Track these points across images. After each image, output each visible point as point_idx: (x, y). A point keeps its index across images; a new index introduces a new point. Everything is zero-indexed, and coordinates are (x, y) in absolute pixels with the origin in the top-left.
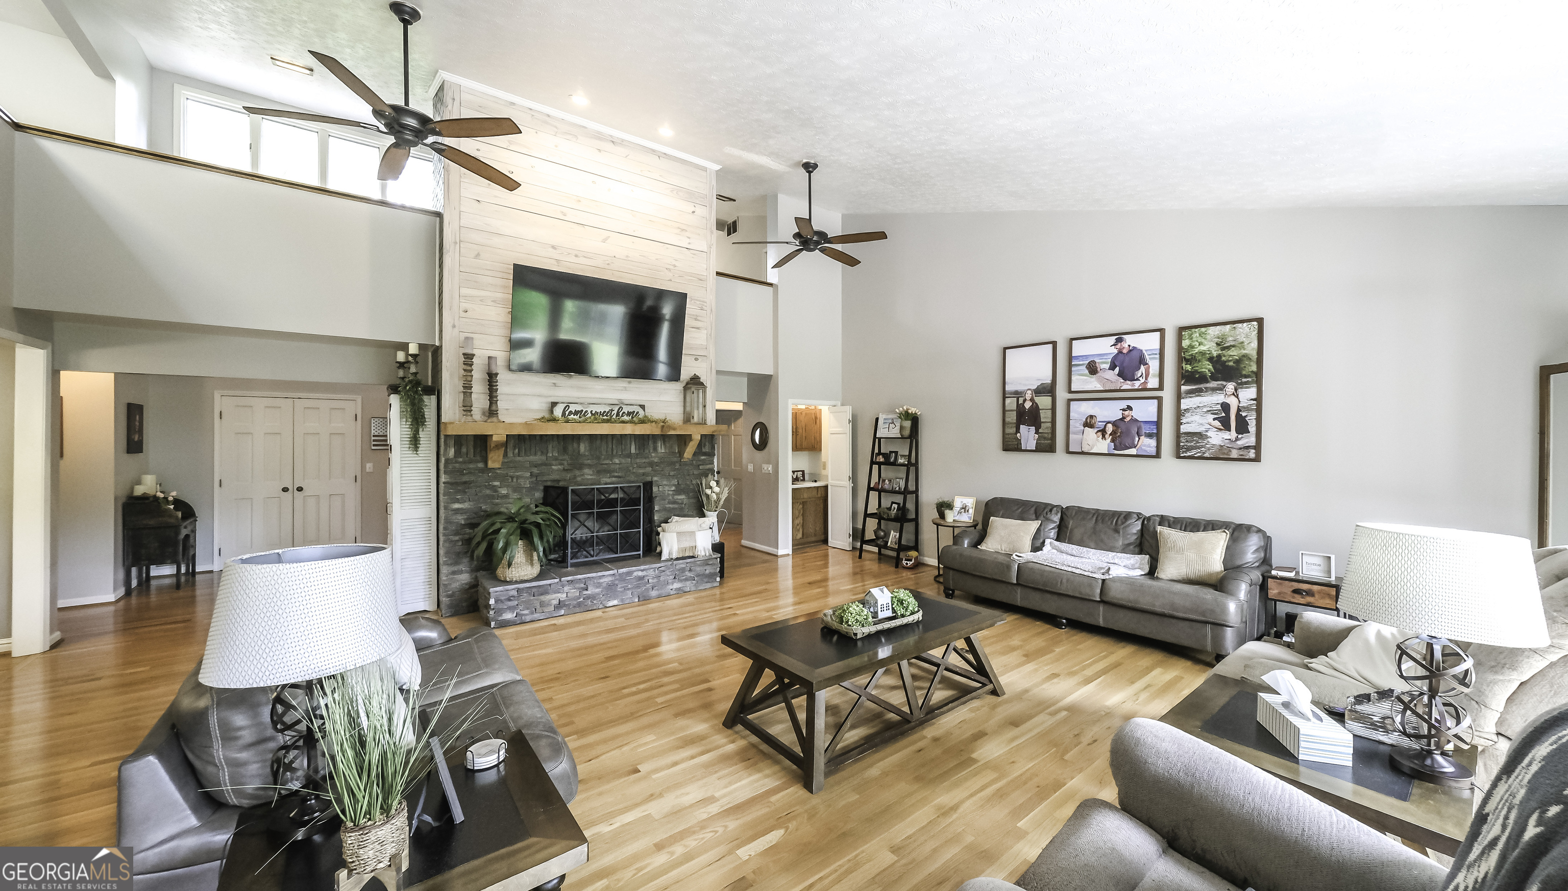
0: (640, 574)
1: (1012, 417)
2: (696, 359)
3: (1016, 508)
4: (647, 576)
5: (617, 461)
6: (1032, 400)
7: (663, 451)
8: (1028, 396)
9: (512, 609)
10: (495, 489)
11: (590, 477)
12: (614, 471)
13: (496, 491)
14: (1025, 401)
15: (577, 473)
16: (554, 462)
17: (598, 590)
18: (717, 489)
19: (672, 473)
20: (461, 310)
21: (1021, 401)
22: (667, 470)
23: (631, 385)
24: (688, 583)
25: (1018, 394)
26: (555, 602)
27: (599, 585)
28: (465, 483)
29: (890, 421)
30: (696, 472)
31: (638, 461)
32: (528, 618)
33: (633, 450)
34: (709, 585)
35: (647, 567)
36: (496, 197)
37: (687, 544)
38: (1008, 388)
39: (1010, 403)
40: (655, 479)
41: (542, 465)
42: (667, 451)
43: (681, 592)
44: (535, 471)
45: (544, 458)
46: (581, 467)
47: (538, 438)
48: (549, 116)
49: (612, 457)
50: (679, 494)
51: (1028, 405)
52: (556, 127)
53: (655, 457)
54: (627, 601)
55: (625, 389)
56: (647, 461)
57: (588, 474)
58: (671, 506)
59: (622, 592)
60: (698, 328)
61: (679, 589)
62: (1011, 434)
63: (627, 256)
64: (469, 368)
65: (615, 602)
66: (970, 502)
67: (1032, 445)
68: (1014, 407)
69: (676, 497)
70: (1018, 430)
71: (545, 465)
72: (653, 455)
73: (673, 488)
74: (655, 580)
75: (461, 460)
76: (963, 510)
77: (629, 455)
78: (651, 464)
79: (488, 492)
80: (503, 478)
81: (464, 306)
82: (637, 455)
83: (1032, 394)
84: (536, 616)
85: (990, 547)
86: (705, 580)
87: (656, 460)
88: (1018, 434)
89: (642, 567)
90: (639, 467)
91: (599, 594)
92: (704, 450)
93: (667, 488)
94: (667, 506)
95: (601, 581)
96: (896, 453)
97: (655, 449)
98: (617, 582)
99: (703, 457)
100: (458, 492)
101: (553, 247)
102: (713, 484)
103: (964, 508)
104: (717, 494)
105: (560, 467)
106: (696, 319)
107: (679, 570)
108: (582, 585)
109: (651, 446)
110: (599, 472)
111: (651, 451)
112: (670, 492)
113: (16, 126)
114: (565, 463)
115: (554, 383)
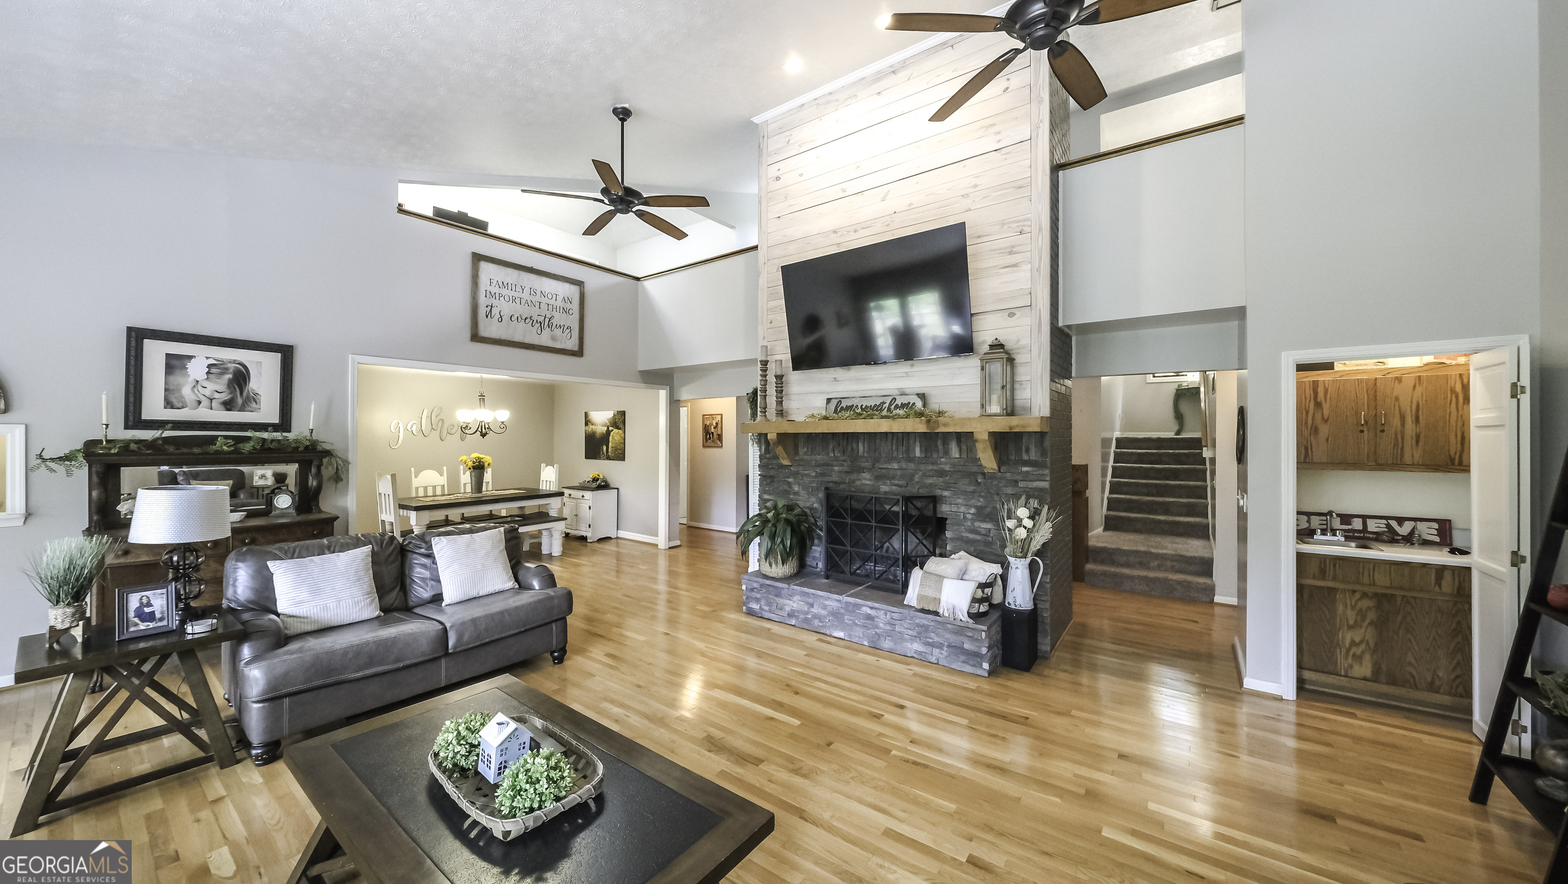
0: (869, 611)
2: (1011, 315)
4: (877, 617)
5: (895, 466)
7: (957, 456)
9: (758, 600)
10: (789, 484)
11: (868, 482)
12: (893, 478)
13: (791, 487)
15: (854, 476)
16: (835, 463)
17: (823, 612)
18: (1028, 523)
19: (971, 488)
20: (769, 321)
22: (965, 485)
23: (914, 369)
24: (936, 651)
26: (788, 609)
27: (825, 607)
28: (771, 477)
30: (1010, 490)
31: (922, 467)
32: (767, 615)
33: (918, 454)
34: (968, 669)
35: (876, 605)
36: (791, 206)
37: (930, 593)
40: (946, 493)
41: (823, 465)
42: (964, 456)
43: (922, 660)
44: (818, 470)
45: (826, 457)
46: (861, 470)
47: (821, 436)
48: (830, 93)
49: (891, 459)
50: (984, 521)
52: (837, 100)
53: (946, 464)
54: (856, 640)
55: (907, 375)
56: (935, 468)
57: (865, 480)
58: (971, 536)
59: (848, 625)
60: (1015, 265)
61: (920, 653)
63: (911, 204)
64: (764, 373)
65: (841, 634)
69: (977, 524)
71: (828, 465)
72: (943, 460)
73: (973, 511)
74: (888, 627)
75: (768, 456)
77: (910, 460)
78: (942, 473)
79: (786, 487)
80: (795, 475)
81: (770, 317)
82: (920, 461)
84: (772, 616)
86: (963, 658)
87: (947, 468)
89: (870, 603)
90: (924, 475)
91: (825, 617)
92: (1025, 457)
93: (962, 509)
94: (965, 534)
95: (827, 603)
97: (947, 452)
98: (842, 611)
99: (1025, 469)
100: (767, 484)
101: (835, 232)
102: (1023, 512)
104: (1029, 531)
105: (840, 468)
106: (1011, 253)
107: (921, 626)
108: (811, 600)
109: (941, 447)
110: (878, 478)
111: (941, 455)
112: (968, 516)
113: (638, 279)
114: (845, 464)
115: (835, 378)
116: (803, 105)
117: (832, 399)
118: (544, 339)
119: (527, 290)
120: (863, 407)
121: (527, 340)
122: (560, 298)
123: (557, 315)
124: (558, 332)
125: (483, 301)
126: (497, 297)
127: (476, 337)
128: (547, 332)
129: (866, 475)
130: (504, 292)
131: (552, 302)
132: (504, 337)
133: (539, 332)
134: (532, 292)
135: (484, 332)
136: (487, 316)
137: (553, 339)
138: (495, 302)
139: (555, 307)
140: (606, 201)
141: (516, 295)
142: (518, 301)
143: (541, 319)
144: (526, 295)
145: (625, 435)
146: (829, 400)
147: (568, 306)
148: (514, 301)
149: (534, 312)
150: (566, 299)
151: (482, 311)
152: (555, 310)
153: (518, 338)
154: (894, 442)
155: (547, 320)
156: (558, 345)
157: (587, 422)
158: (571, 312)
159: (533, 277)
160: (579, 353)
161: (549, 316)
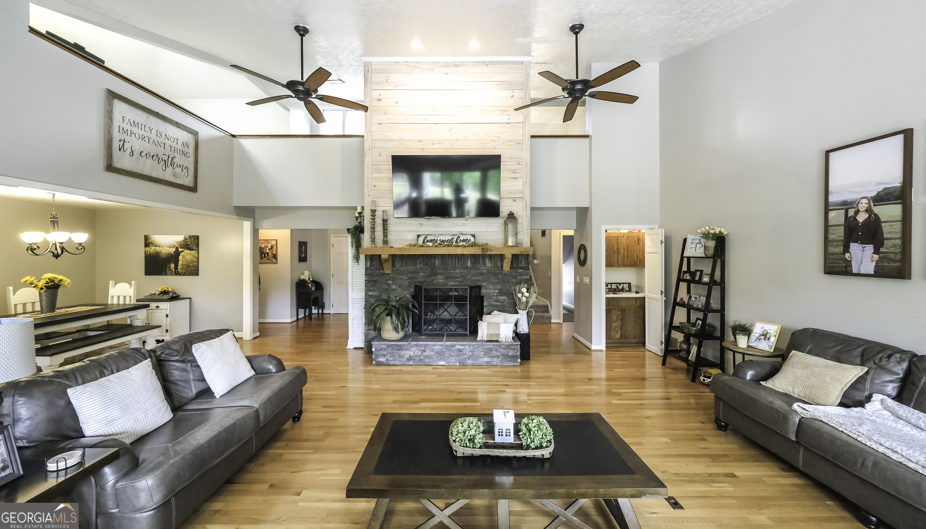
0: (460, 347)
1: (838, 233)
2: (514, 201)
3: (833, 344)
4: (464, 349)
5: (458, 271)
6: (869, 210)
7: (490, 265)
8: (863, 205)
9: (384, 355)
10: (389, 285)
11: (441, 281)
12: (456, 278)
13: (390, 286)
14: (857, 212)
15: (433, 277)
16: (420, 271)
17: (432, 353)
18: (527, 294)
19: (496, 281)
20: (373, 186)
21: (851, 213)
22: (493, 279)
23: (468, 222)
24: (495, 359)
25: (846, 205)
26: (407, 356)
27: (433, 350)
28: (375, 281)
29: (698, 241)
30: (514, 281)
31: (472, 271)
32: (392, 363)
33: (469, 265)
34: (511, 364)
35: (464, 343)
36: (389, 119)
37: (493, 332)
38: (832, 199)
39: (835, 217)
40: (484, 284)
41: (413, 272)
42: (493, 265)
43: (489, 365)
44: (410, 275)
45: (415, 268)
46: (436, 274)
47: (411, 256)
48: (417, 62)
49: (455, 268)
50: (502, 296)
51: (862, 217)
52: (421, 68)
53: (484, 269)
54: (452, 364)
55: (464, 224)
56: (478, 271)
57: (440, 279)
58: (496, 303)
59: (447, 357)
60: (516, 178)
61: (488, 362)
62: (836, 254)
63: (465, 138)
64: (373, 218)
65: (443, 363)
66: (773, 329)
67: (869, 267)
68: (842, 221)
69: (499, 297)
70: (846, 249)
71: (416, 272)
72: (482, 268)
73: (497, 291)
74: (471, 353)
75: (373, 268)
76: (763, 337)
77: (466, 268)
78: (482, 274)
79: (386, 287)
80: (393, 279)
81: (374, 183)
82: (470, 269)
83: (869, 203)
84: (396, 362)
85: (778, 386)
86: (509, 359)
87: (485, 271)
88: (847, 255)
89: (461, 343)
90: (473, 276)
91: (433, 356)
92: (520, 265)
93: (492, 291)
94: (493, 303)
95: (434, 348)
96: (702, 272)
97: (484, 264)
98: (444, 350)
99: (520, 271)
100: (371, 286)
101: (420, 141)
102: (524, 290)
103: (765, 335)
104: (527, 298)
105: (424, 274)
106: (514, 172)
107: (488, 349)
108: (423, 348)
109: (481, 262)
110: (447, 278)
111: (481, 265)
112: (494, 294)
113: (236, 137)
114: (427, 271)
115: (420, 223)
116: (398, 62)
117: (421, 235)
118: (168, 175)
119: (154, 131)
120: (441, 240)
121: (154, 175)
122: (180, 143)
123: (178, 156)
124: (178, 170)
125: (116, 135)
126: (129, 134)
127: (110, 167)
128: (170, 169)
129: (440, 277)
130: (135, 130)
131: (174, 145)
132: (134, 170)
133: (164, 169)
134: (159, 134)
135: (117, 164)
136: (120, 150)
137: (175, 175)
138: (128, 138)
139: (176, 149)
141: (145, 134)
142: (146, 139)
143: (165, 158)
144: (153, 136)
145: (198, 255)
146: (419, 236)
147: (186, 150)
148: (143, 139)
149: (160, 151)
150: (185, 144)
151: (116, 145)
152: (176, 152)
153: (147, 172)
154: (457, 259)
155: (170, 159)
156: (178, 181)
157: (148, 244)
158: (188, 155)
159: (159, 121)
160: (193, 189)
161: (171, 156)
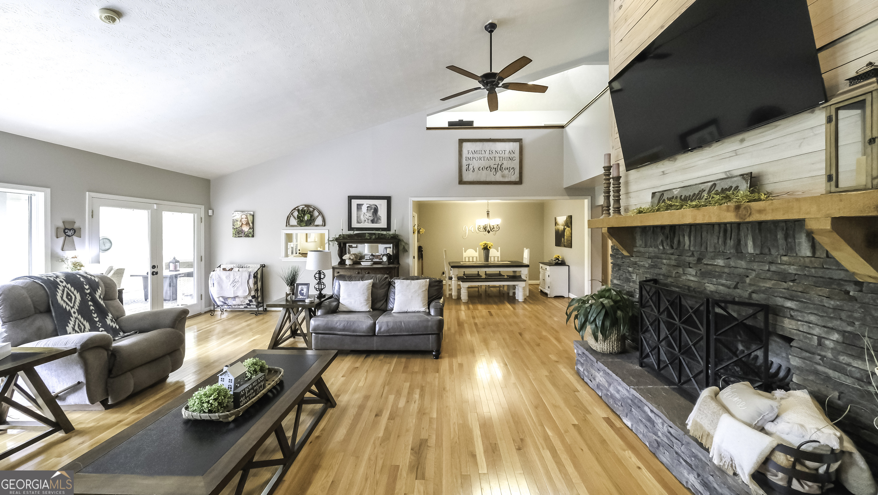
0: (651, 413)
4: (656, 422)
5: (720, 262)
7: (809, 254)
10: (630, 272)
11: (692, 278)
12: (720, 276)
13: (629, 275)
15: (679, 271)
16: (664, 256)
17: (617, 396)
19: (836, 303)
22: (824, 297)
26: (597, 380)
27: (618, 391)
28: (618, 265)
31: (755, 266)
33: (750, 249)
40: (789, 304)
41: (654, 257)
42: (820, 254)
44: (651, 262)
45: (656, 250)
46: (687, 265)
49: (718, 254)
53: (791, 264)
55: (736, 153)
56: (773, 268)
57: (691, 276)
59: (635, 418)
71: (658, 258)
72: (785, 259)
73: (836, 336)
77: (741, 256)
78: (784, 277)
79: (626, 274)
80: (632, 265)
82: (753, 259)
87: (792, 270)
90: (760, 277)
91: (618, 400)
93: (817, 331)
95: (620, 388)
97: (793, 249)
100: (616, 271)
105: (668, 261)
109: (781, 241)
110: (704, 275)
111: (782, 252)
112: (827, 342)
113: (562, 127)
114: (673, 257)
115: (663, 172)
117: (656, 193)
118: (498, 177)
119: (487, 152)
120: (683, 197)
121: (488, 180)
122: (507, 152)
123: (505, 162)
124: (506, 172)
125: (464, 162)
126: (472, 159)
127: (461, 182)
128: (499, 173)
129: (692, 271)
130: (475, 156)
131: (503, 155)
132: (475, 180)
133: (495, 174)
134: (491, 152)
135: (466, 178)
136: (467, 170)
137: (503, 176)
138: (470, 162)
139: (504, 158)
140: (482, 87)
141: (481, 156)
142: (482, 159)
143: (496, 166)
144: (487, 155)
145: (572, 231)
146: (654, 194)
147: (512, 155)
148: (480, 159)
149: (492, 163)
150: (511, 152)
151: (464, 168)
152: (504, 160)
153: (483, 179)
155: (499, 166)
156: (506, 180)
157: (556, 223)
158: (514, 159)
159: (491, 144)
160: (520, 182)
161: (500, 164)
